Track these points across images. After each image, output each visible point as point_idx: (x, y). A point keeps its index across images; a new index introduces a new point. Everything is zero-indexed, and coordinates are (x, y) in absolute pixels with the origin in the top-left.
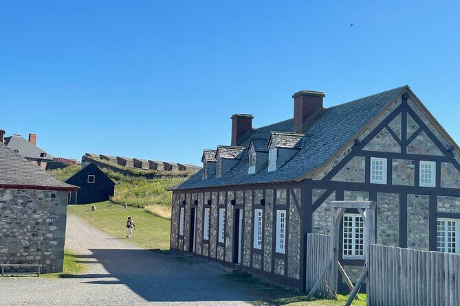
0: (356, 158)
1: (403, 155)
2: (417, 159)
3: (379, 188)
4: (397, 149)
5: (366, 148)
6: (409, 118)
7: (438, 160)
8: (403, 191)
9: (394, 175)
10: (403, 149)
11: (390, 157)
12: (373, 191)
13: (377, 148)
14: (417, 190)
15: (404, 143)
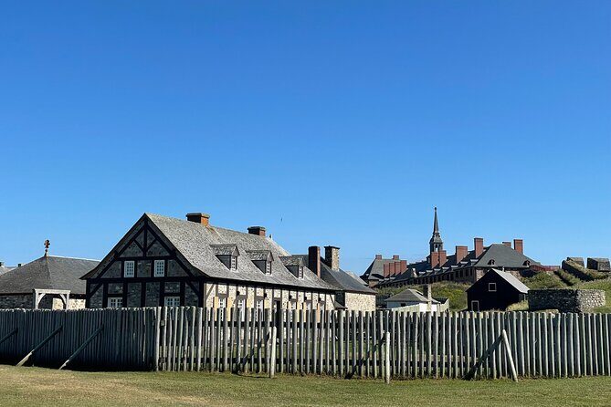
0: (116, 263)
1: (144, 258)
2: (152, 259)
3: (129, 280)
4: (141, 255)
5: (122, 256)
6: (149, 233)
7: (166, 258)
8: (143, 281)
9: (138, 271)
10: (145, 254)
11: (136, 259)
12: (125, 282)
13: (128, 255)
14: (153, 279)
15: (145, 250)
